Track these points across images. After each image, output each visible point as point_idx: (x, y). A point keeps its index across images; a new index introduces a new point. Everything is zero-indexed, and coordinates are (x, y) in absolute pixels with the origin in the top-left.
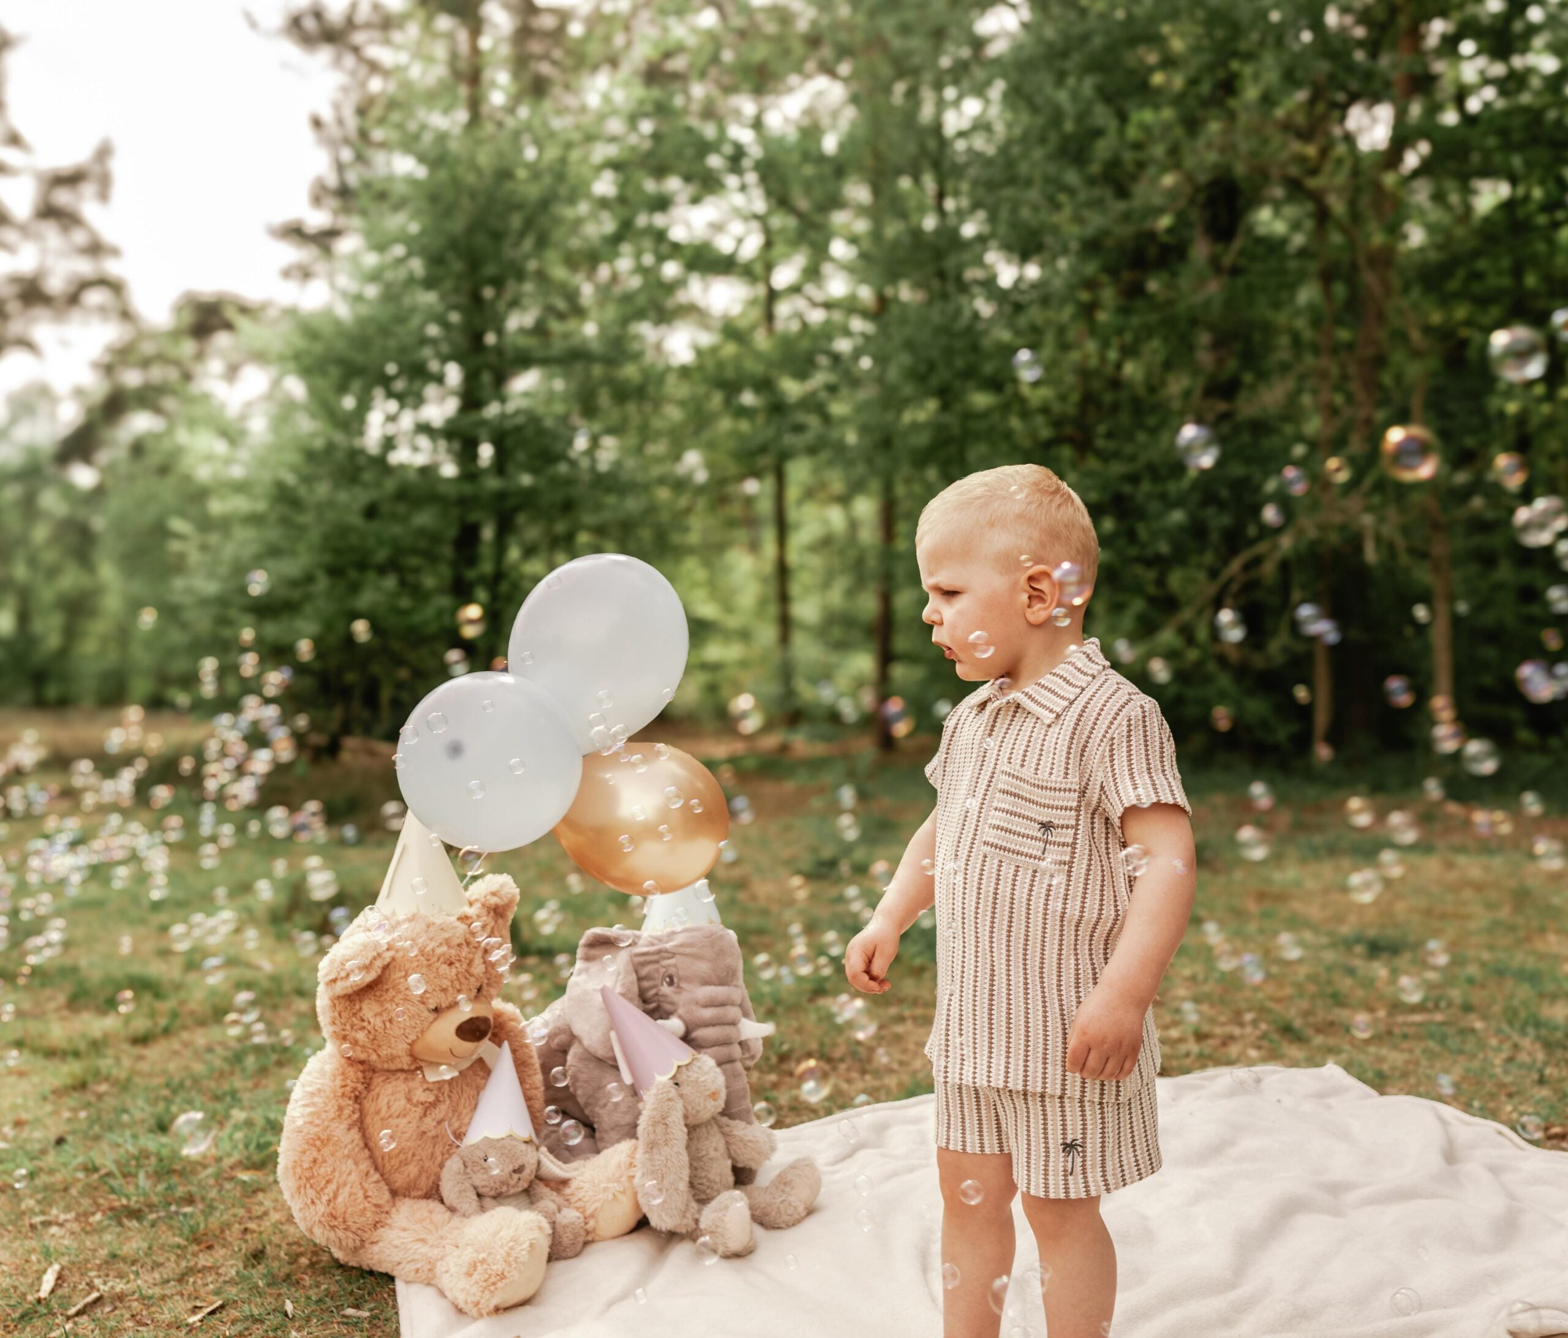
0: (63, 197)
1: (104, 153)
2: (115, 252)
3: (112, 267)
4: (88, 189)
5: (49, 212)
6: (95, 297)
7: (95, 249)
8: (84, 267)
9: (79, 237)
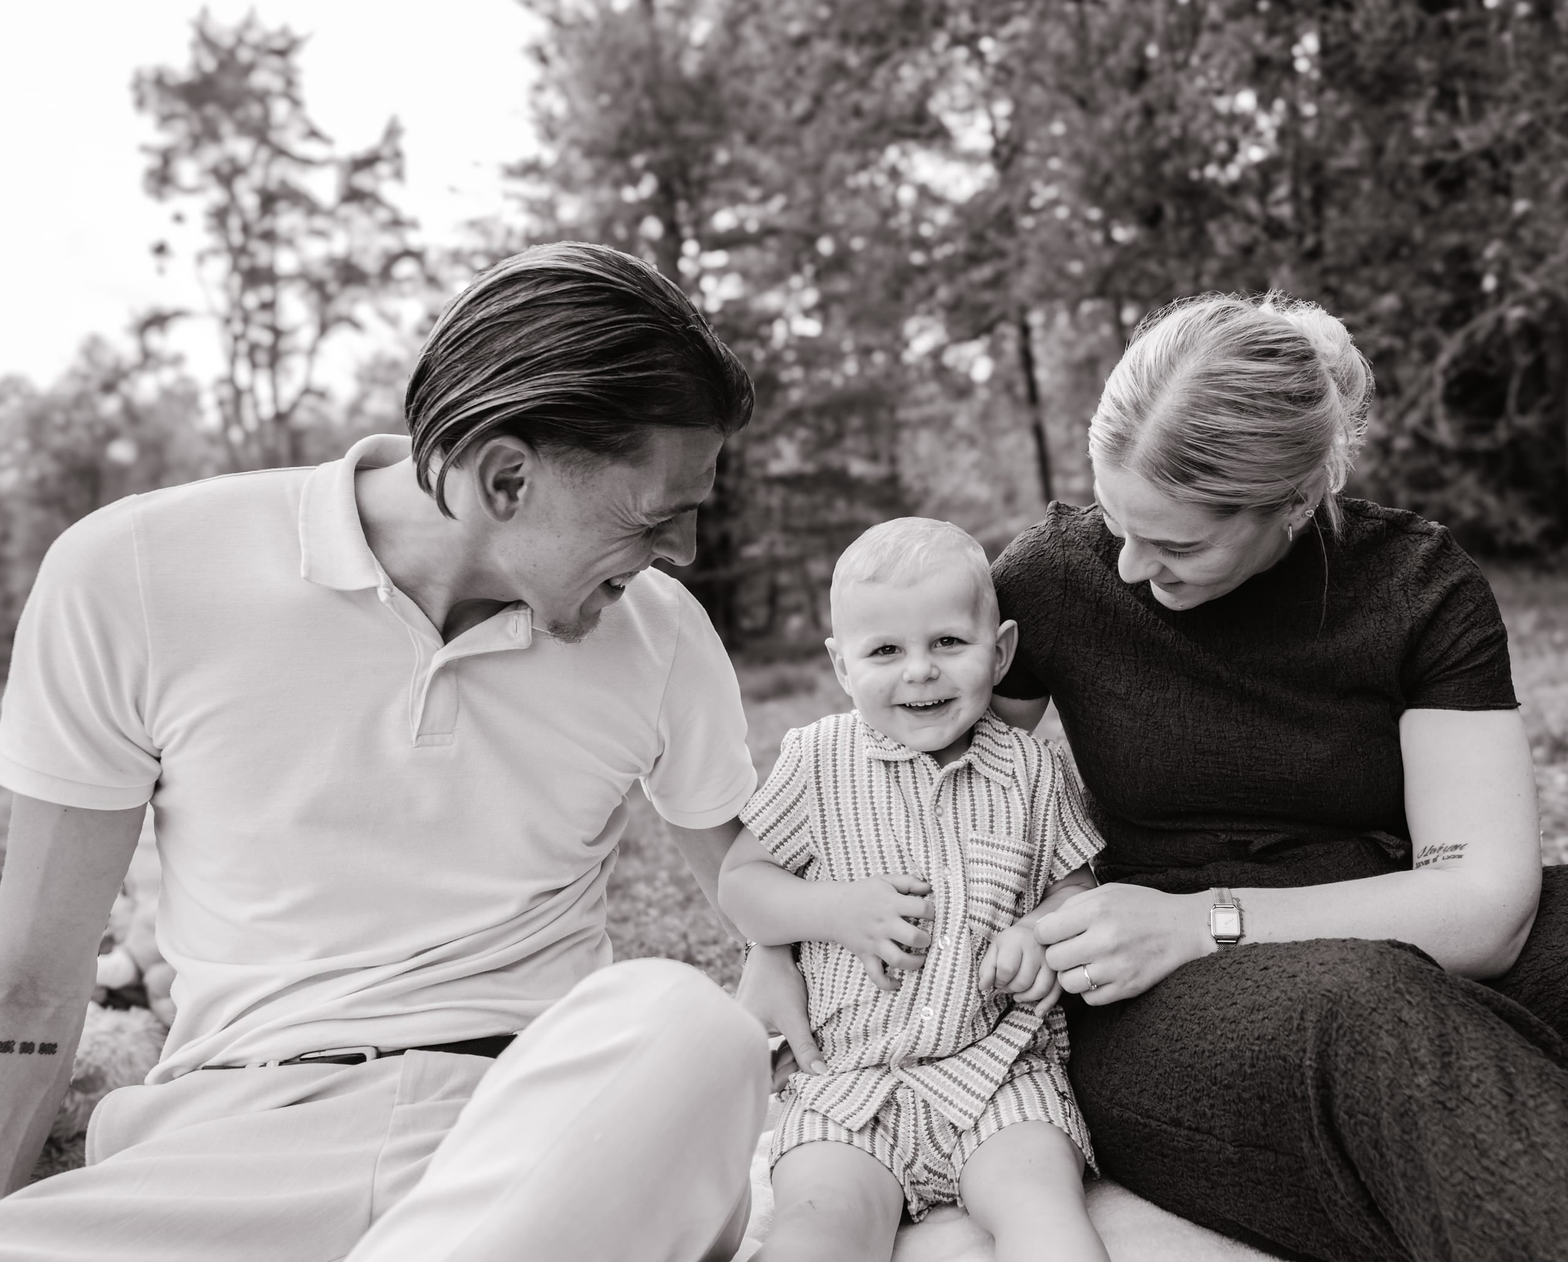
0: (363, 180)
1: (393, 132)
2: (414, 225)
3: (414, 239)
4: (383, 169)
5: (353, 195)
6: (405, 268)
7: (396, 223)
8: (390, 242)
9: (382, 215)
